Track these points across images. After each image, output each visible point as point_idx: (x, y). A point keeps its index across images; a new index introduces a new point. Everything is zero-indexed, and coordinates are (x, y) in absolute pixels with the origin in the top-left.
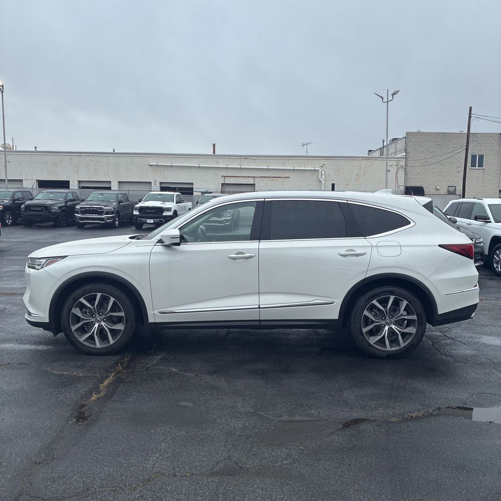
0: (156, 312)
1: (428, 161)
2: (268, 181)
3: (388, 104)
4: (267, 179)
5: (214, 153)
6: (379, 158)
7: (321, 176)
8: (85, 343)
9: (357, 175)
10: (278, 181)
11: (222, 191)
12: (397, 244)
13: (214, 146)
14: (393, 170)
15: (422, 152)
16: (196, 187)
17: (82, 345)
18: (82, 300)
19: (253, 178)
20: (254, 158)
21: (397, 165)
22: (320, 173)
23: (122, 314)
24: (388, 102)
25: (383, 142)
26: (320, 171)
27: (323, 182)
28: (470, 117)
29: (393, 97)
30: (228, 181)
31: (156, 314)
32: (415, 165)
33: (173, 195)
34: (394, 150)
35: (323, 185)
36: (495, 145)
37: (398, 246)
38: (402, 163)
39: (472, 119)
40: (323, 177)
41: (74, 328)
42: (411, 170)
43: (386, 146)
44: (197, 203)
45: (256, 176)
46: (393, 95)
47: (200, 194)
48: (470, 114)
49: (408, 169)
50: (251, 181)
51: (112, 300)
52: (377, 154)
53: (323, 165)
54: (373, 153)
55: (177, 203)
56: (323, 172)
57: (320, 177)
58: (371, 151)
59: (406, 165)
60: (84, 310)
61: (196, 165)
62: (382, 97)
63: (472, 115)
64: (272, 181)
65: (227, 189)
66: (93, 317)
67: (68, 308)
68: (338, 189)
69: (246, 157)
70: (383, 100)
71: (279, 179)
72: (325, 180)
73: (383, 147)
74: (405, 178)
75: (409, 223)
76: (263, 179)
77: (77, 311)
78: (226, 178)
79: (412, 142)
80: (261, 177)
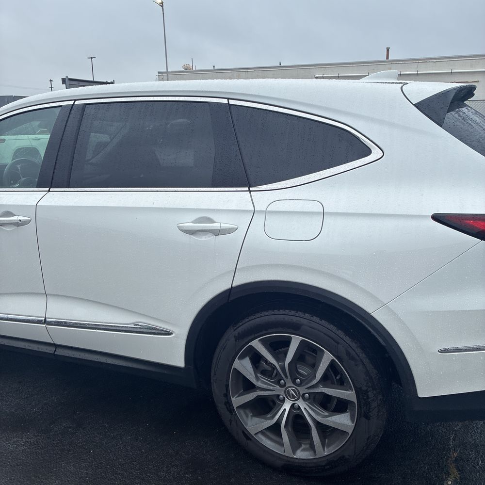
12: (318, 208)
37: (317, 213)
75: (368, 152)
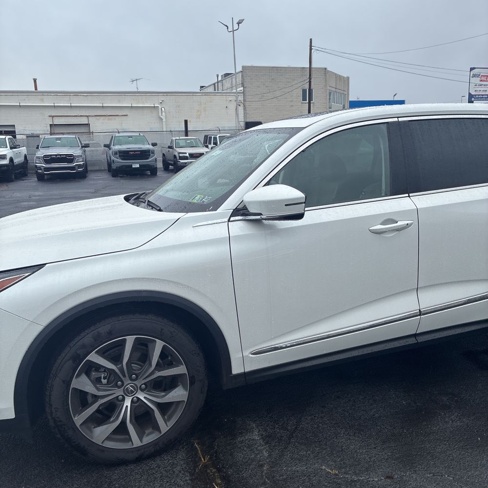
0: (246, 353)
1: (264, 96)
2: (104, 119)
3: (233, 33)
4: (103, 117)
5: (36, 88)
6: (212, 93)
7: (162, 113)
8: (110, 445)
9: (198, 111)
10: (115, 119)
11: (51, 132)
13: (35, 81)
14: (232, 106)
15: (259, 87)
16: (18, 130)
17: (103, 451)
18: (94, 357)
19: (87, 118)
20: (86, 95)
21: (236, 101)
22: (160, 110)
23: (181, 370)
24: (233, 31)
25: (218, 77)
26: (160, 107)
27: (164, 120)
28: (311, 49)
29: (239, 26)
30: (57, 121)
31: (247, 356)
32: (252, 100)
33: (5, 138)
34: (229, 85)
35: (164, 123)
36: (321, 79)
38: (241, 98)
39: (313, 51)
40: (164, 114)
41: (78, 420)
42: (249, 105)
43: (220, 81)
44: (38, 148)
45: (90, 115)
46: (239, 23)
47: (24, 137)
48: (311, 46)
49: (247, 104)
50: (84, 121)
51: (159, 345)
52: (211, 89)
53: (163, 101)
54: (206, 89)
55: (11, 148)
56: (163, 109)
57: (160, 114)
58: (202, 87)
59: (244, 100)
60: (94, 374)
61: (16, 104)
62: (226, 26)
63: (312, 48)
64: (109, 120)
65: (57, 130)
66: (119, 387)
67: (64, 382)
68: (166, 128)
69: (77, 94)
70: (228, 29)
71: (116, 117)
72: (166, 117)
73: (218, 82)
74: (244, 113)
76: (98, 118)
77: (83, 383)
78: (54, 118)
79: (248, 77)
80: (96, 116)
